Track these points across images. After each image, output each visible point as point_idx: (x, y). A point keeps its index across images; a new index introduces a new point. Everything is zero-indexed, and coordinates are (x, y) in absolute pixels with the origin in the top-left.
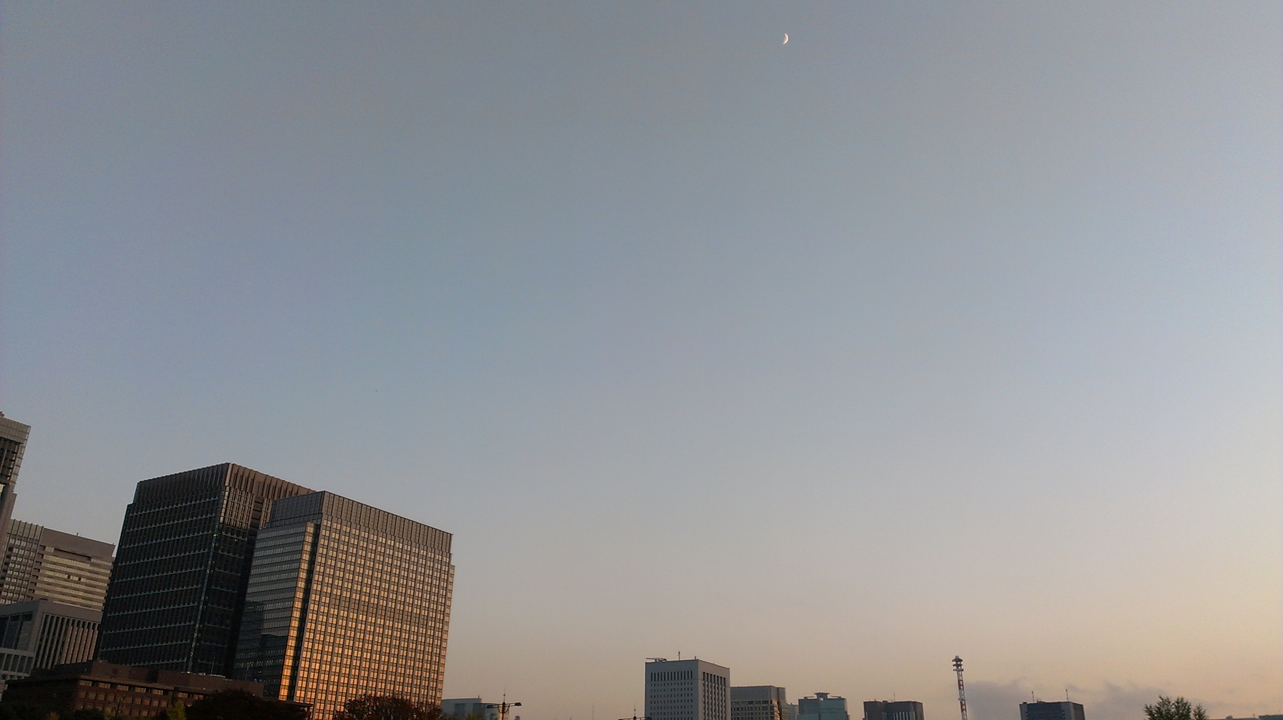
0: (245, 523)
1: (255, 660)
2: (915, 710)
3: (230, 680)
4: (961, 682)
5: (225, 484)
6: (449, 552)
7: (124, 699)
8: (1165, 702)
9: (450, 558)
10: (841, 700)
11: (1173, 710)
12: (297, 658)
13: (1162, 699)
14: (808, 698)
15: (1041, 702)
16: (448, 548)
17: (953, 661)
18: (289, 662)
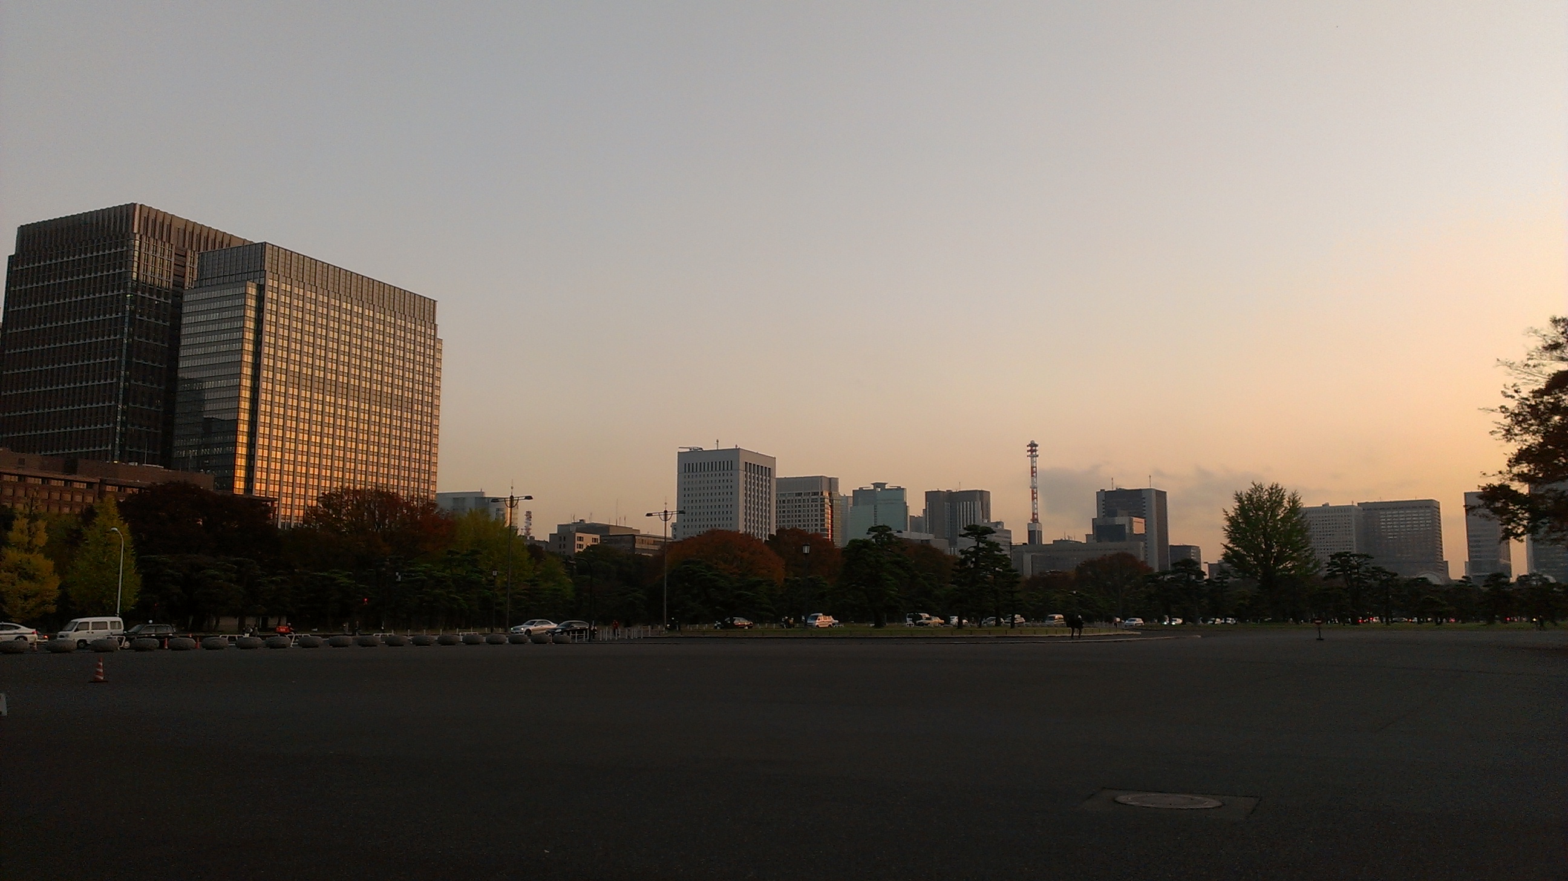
0: (166, 281)
1: (199, 447)
2: (981, 499)
3: (170, 471)
4: (1035, 469)
5: (133, 230)
6: (433, 323)
7: (37, 493)
8: (1258, 488)
9: (435, 330)
10: (900, 490)
11: (1265, 497)
12: (251, 445)
13: (1255, 485)
14: (864, 489)
15: (1120, 489)
16: (432, 317)
17: (1028, 446)
18: (242, 450)
